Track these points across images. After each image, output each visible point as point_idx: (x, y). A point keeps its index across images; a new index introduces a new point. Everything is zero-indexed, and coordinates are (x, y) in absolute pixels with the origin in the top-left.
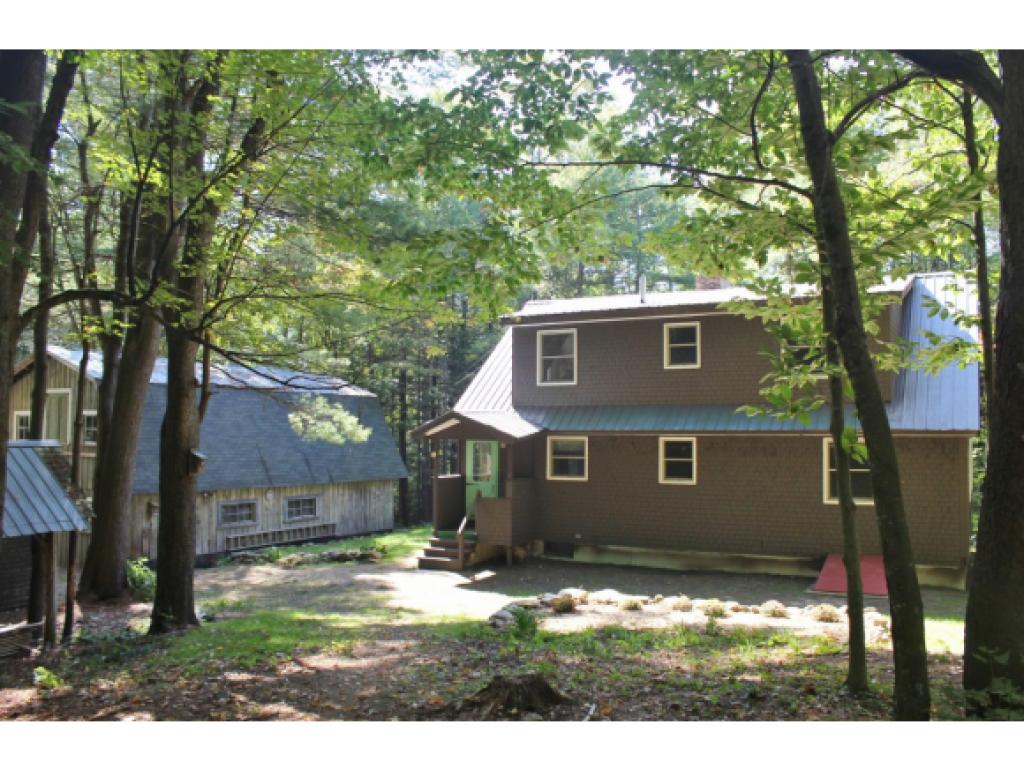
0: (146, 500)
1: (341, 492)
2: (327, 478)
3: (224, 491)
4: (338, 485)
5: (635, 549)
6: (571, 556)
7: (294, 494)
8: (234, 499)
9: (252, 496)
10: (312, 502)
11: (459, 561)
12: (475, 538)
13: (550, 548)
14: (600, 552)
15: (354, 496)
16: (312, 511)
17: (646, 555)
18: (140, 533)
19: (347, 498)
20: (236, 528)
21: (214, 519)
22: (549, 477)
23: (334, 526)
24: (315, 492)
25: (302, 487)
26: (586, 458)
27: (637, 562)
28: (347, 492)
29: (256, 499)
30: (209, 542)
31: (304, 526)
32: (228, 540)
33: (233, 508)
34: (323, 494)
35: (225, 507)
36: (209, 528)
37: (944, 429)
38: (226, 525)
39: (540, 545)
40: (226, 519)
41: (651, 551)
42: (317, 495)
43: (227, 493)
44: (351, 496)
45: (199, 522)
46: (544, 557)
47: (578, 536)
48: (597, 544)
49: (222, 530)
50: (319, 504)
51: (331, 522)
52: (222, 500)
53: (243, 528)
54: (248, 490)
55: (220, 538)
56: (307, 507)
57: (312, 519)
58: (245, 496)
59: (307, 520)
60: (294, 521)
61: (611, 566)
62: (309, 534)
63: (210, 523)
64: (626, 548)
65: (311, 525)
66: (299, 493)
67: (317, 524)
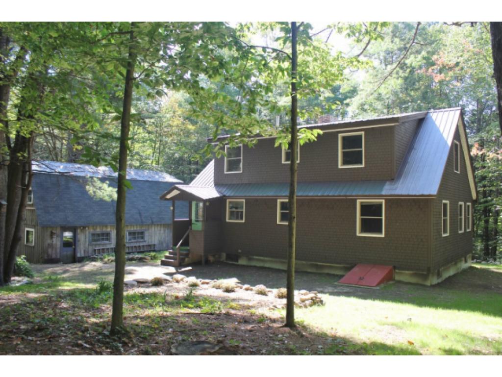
0: (49, 230)
1: (159, 228)
2: (151, 221)
3: (93, 226)
4: (158, 225)
5: (266, 258)
6: (237, 261)
7: (132, 229)
8: (98, 230)
9: (109, 229)
10: (142, 233)
11: (177, 262)
12: (188, 250)
13: (229, 257)
14: (250, 259)
15: (167, 231)
16: (143, 238)
17: (271, 261)
18: (47, 245)
19: (162, 232)
20: (99, 245)
21: (87, 240)
22: (227, 220)
23: (154, 245)
24: (144, 228)
25: (136, 225)
26: (244, 210)
27: (267, 265)
28: (162, 229)
29: (111, 231)
30: (84, 251)
31: (137, 245)
32: (95, 250)
33: (98, 235)
34: (148, 229)
35: (93, 235)
36: (85, 244)
37: (417, 194)
38: (94, 243)
39: (224, 255)
40: (94, 240)
41: (273, 259)
42: (146, 230)
43: (95, 227)
44: (164, 231)
45: (79, 241)
46: (225, 261)
47: (240, 251)
48: (249, 256)
49: (92, 245)
50: (146, 234)
51: (153, 243)
52: (91, 230)
53: (103, 244)
54: (106, 226)
55: (91, 249)
56: (140, 236)
57: (143, 242)
58: (104, 229)
59: (140, 242)
60: (132, 242)
61: (255, 267)
62: (140, 249)
63: (85, 241)
64: (262, 258)
65: (141, 244)
66: (135, 229)
67: (145, 244)
